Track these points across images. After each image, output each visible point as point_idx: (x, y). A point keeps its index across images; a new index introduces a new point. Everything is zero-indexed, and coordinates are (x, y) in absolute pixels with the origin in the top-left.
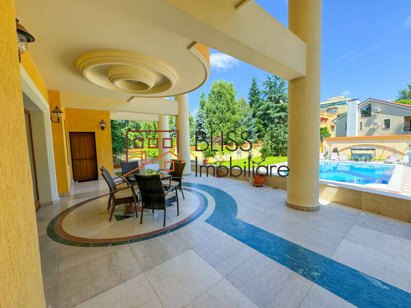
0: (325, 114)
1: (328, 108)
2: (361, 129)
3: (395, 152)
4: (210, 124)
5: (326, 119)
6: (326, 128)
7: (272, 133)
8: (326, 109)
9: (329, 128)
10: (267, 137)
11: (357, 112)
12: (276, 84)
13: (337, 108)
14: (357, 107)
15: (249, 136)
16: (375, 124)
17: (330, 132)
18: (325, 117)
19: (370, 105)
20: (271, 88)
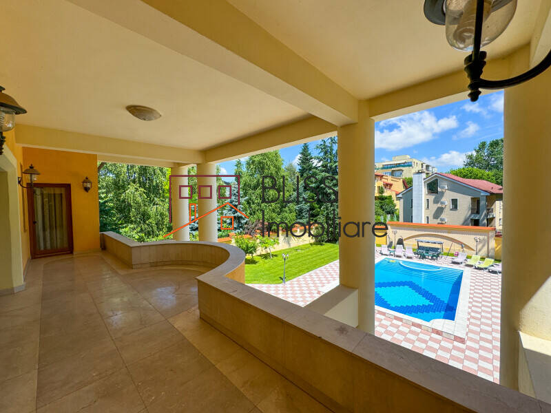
0: (390, 178)
1: (393, 169)
2: (428, 207)
3: (463, 245)
4: (248, 203)
5: (391, 185)
6: (390, 197)
7: (328, 214)
8: (390, 170)
9: (394, 197)
10: (321, 219)
11: (423, 187)
12: (332, 150)
13: (403, 171)
14: (423, 181)
15: (299, 215)
16: (442, 203)
17: (395, 202)
18: (389, 182)
19: (437, 180)
20: (326, 153)
